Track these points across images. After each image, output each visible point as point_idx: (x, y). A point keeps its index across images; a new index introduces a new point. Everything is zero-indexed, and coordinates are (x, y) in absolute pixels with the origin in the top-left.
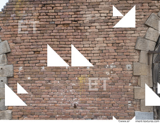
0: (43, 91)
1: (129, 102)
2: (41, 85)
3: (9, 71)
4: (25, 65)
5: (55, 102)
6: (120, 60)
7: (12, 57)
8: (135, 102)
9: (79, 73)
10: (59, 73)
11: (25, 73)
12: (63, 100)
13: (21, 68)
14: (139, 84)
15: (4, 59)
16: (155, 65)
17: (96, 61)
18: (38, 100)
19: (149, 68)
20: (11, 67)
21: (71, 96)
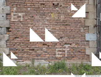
0: (28, 22)
1: (82, 28)
2: (27, 19)
3: (8, 10)
4: (18, 7)
5: (36, 29)
6: (76, 3)
7: (9, 2)
8: (85, 28)
9: (51, 11)
10: (39, 12)
11: (18, 12)
12: (41, 28)
13: (15, 9)
14: (88, 17)
15: (4, 3)
16: (98, 5)
17: (62, 4)
18: (26, 28)
19: (94, 7)
20: (8, 7)
21: (46, 25)
